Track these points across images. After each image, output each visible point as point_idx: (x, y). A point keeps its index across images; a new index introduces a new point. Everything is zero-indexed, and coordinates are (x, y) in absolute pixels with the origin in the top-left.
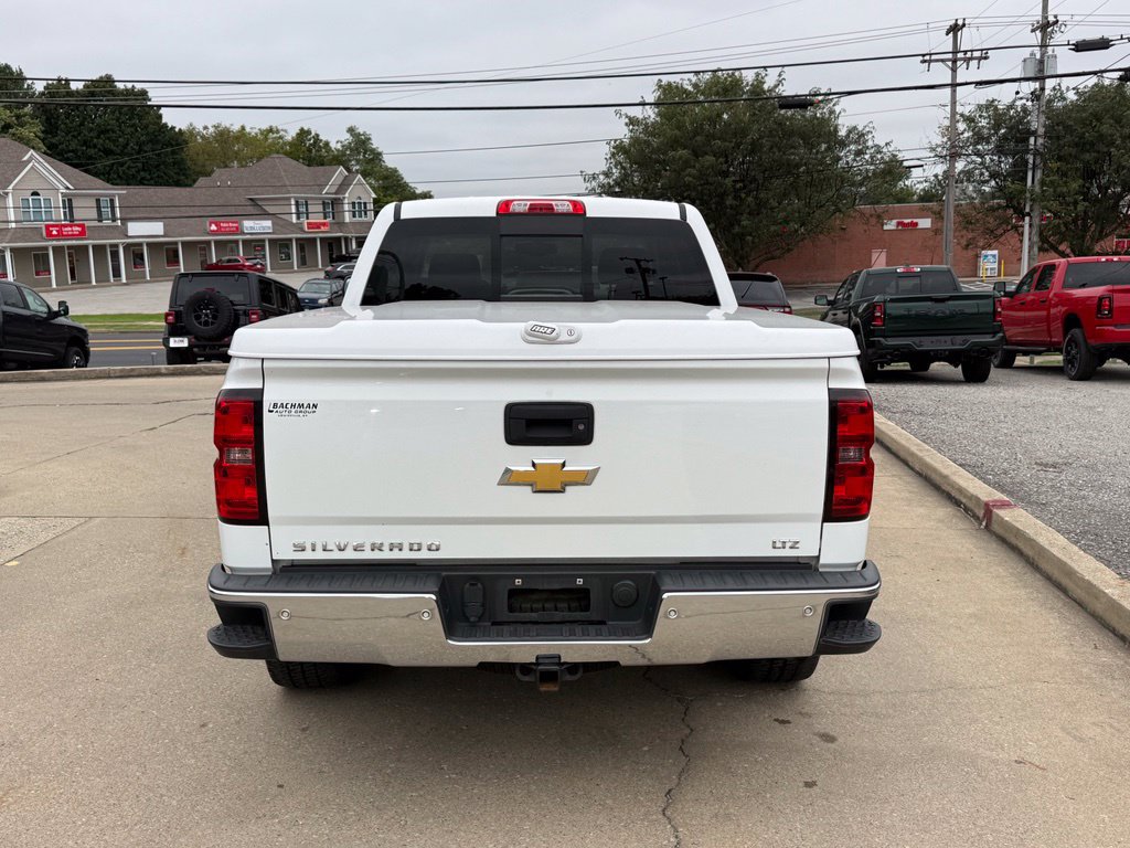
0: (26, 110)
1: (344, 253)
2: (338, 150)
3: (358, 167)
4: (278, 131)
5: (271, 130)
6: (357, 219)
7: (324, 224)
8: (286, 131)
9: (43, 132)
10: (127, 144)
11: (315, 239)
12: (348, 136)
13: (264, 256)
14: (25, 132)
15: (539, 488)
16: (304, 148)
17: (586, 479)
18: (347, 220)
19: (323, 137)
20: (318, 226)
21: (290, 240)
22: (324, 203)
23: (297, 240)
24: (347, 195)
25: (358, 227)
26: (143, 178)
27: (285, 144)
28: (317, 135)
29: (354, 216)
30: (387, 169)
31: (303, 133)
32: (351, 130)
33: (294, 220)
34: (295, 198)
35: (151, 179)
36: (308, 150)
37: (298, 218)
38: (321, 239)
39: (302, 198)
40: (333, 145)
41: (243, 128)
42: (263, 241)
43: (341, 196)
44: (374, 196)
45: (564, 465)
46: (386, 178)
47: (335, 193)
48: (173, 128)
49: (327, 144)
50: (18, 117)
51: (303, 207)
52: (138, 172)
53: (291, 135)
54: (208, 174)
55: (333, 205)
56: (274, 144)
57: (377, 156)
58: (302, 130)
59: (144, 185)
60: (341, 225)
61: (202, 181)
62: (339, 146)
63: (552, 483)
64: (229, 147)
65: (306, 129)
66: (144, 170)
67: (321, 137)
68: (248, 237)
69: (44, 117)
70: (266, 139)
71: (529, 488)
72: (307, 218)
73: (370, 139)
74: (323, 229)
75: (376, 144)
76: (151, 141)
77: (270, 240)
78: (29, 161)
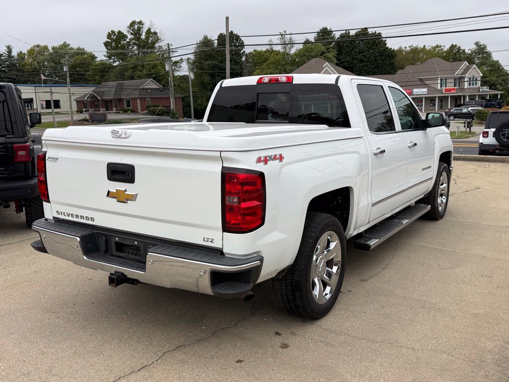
0: (331, 46)
1: (462, 103)
2: (469, 54)
3: (478, 61)
4: (440, 47)
5: (437, 46)
6: (471, 86)
7: (453, 89)
8: (444, 46)
9: (337, 54)
10: (370, 57)
11: (448, 97)
12: (475, 47)
13: (422, 105)
14: (329, 55)
15: (119, 200)
16: (452, 54)
17: (133, 198)
18: (466, 87)
19: (462, 48)
20: (450, 90)
21: (436, 97)
22: (455, 79)
23: (439, 97)
24: (467, 75)
25: (471, 90)
26: (375, 72)
27: (443, 53)
28: (460, 47)
29: (470, 85)
30: (494, 61)
31: (453, 47)
32: (477, 44)
33: (439, 88)
34: (440, 77)
35: (379, 72)
36: (455, 55)
37: (441, 87)
38: (451, 97)
39: (444, 77)
40: (467, 51)
41: (424, 46)
42: (422, 98)
43: (464, 76)
44: (481, 75)
45: (126, 191)
46: (492, 65)
47: (461, 74)
48: (391, 49)
49: (464, 51)
50: (328, 49)
51: (444, 81)
52: (373, 69)
53: (446, 47)
54: (403, 68)
55: (459, 80)
56: (438, 53)
57: (489, 55)
58: (452, 45)
59: (375, 74)
60: (462, 89)
61: (399, 71)
62: (469, 52)
63: (123, 198)
64: (416, 56)
65: (454, 44)
66: (376, 68)
67: (461, 48)
68: (415, 96)
69: (338, 48)
70: (435, 50)
71: (116, 200)
72: (446, 87)
73: (486, 47)
74: (452, 91)
75: (489, 49)
76: (380, 55)
77: (426, 98)
78: (325, 67)
